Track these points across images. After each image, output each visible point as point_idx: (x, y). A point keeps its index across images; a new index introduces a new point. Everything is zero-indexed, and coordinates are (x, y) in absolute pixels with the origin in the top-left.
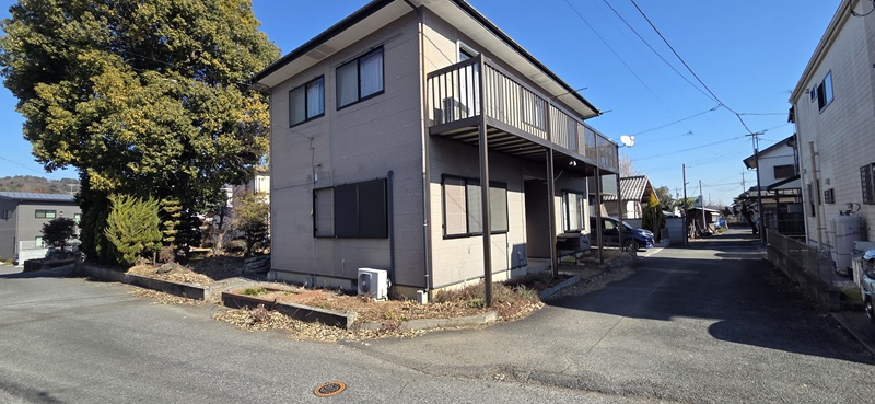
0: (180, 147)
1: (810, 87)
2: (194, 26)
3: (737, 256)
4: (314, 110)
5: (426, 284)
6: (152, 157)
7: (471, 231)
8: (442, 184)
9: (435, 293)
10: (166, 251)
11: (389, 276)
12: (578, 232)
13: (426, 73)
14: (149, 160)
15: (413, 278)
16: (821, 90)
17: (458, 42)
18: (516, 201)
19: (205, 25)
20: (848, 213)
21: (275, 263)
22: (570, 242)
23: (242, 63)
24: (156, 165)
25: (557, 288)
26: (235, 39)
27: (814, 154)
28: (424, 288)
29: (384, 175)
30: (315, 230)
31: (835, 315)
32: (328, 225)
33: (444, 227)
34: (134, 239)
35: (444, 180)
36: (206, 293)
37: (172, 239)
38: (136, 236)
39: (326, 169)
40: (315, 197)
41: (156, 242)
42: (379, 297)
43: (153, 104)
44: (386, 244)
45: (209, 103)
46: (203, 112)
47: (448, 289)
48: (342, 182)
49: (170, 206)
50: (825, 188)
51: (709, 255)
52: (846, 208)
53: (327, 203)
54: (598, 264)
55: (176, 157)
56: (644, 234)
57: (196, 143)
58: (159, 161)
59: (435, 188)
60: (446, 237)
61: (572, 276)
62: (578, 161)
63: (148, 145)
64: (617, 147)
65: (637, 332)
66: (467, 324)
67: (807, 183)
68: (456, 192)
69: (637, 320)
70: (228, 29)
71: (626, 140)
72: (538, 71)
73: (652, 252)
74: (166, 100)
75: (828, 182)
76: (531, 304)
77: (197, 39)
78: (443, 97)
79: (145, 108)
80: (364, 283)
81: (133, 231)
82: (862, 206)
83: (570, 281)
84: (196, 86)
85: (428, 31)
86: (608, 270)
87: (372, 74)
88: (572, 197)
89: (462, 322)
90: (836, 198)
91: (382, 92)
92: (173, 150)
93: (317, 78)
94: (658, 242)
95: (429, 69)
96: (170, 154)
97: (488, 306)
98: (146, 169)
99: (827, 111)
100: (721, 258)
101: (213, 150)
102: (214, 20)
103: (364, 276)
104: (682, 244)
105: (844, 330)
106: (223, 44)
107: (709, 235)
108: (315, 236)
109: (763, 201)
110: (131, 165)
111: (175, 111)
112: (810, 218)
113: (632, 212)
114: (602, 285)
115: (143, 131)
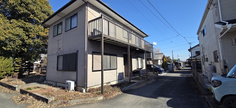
0: (21, 42)
1: (201, 30)
2: (28, 7)
3: (185, 75)
4: (60, 32)
5: (85, 86)
6: (11, 45)
8: (93, 55)
9: (88, 89)
10: (16, 74)
11: (75, 83)
14: (10, 46)
16: (204, 31)
17: (100, 13)
18: (120, 60)
19: (31, 7)
20: (211, 65)
21: (47, 78)
22: (137, 72)
23: (44, 19)
24: (12, 48)
25: (129, 87)
26: (42, 12)
27: (203, 48)
29: (76, 52)
30: (57, 68)
31: (206, 96)
32: (61, 67)
33: (93, 68)
34: (3, 70)
35: (93, 53)
36: (17, 89)
37: (18, 70)
38: (3, 69)
39: (61, 49)
40: (58, 58)
41: (11, 71)
42: (71, 90)
43: (12, 29)
44: (75, 73)
45: (32, 30)
46: (30, 32)
47: (92, 88)
48: (65, 54)
49: (18, 60)
50: (206, 57)
51: (178, 75)
52: (210, 63)
53: (61, 59)
54: (145, 78)
55: (19, 45)
56: (161, 69)
57: (27, 41)
58: (13, 46)
59: (90, 56)
60: (93, 71)
61: (136, 82)
62: (139, 49)
63: (10, 41)
64: (152, 45)
67: (202, 56)
69: (147, 98)
70: (40, 9)
71: (154, 43)
72: (128, 23)
73: (164, 74)
74: (18, 28)
75: (206, 56)
76: (118, 92)
77: (29, 11)
79: (9, 30)
80: (67, 86)
82: (214, 63)
83: (134, 84)
86: (148, 80)
88: (139, 59)
90: (208, 60)
91: (76, 27)
92: (18, 43)
93: (61, 23)
94: (165, 71)
95: (89, 20)
96: (17, 44)
97: (102, 94)
98: (8, 49)
99: (206, 36)
100: (181, 76)
101: (33, 43)
102: (36, 6)
103: (67, 83)
104: (172, 72)
106: (38, 13)
107: (180, 69)
108: (57, 70)
109: (193, 60)
110: (4, 48)
111: (21, 32)
112: (203, 65)
113: (160, 63)
114: (144, 85)
115: (7, 37)
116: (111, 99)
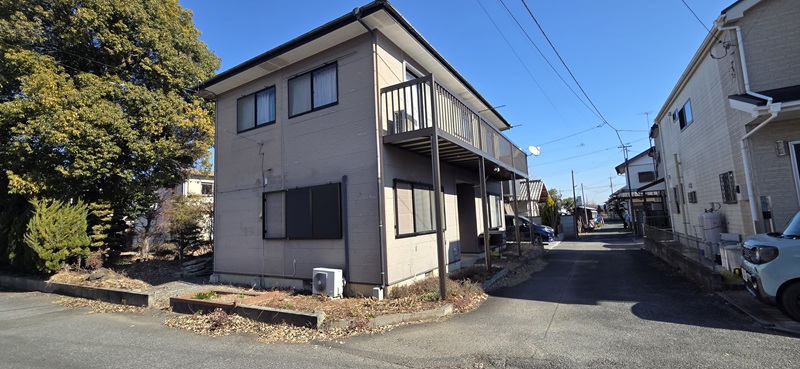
0: (117, 149)
1: (672, 110)
2: (138, 32)
3: (621, 247)
4: (264, 117)
5: (382, 282)
6: (86, 160)
7: (417, 231)
8: (394, 188)
9: (389, 289)
10: (93, 257)
11: (344, 275)
12: (497, 229)
13: (380, 88)
14: (82, 163)
15: (368, 276)
16: (682, 114)
17: (405, 62)
18: (451, 202)
19: (148, 32)
20: (712, 210)
21: (219, 262)
22: (495, 238)
23: (184, 70)
24: (90, 168)
25: (493, 280)
26: (176, 46)
27: (678, 164)
28: (380, 285)
29: (337, 179)
30: (264, 232)
32: (278, 226)
33: (397, 227)
34: (59, 245)
35: (396, 184)
36: (150, 299)
37: (101, 243)
38: (61, 242)
39: (276, 173)
40: (264, 200)
41: (83, 247)
42: (336, 295)
43: (90, 106)
44: (339, 245)
45: (149, 108)
46: (143, 116)
47: (400, 285)
48: (293, 186)
49: (101, 209)
50: (687, 190)
52: (709, 207)
53: (278, 206)
54: (516, 257)
55: (112, 160)
56: (546, 229)
57: (135, 146)
58: (93, 164)
59: (388, 192)
60: (398, 237)
61: (501, 269)
62: (501, 168)
63: (82, 147)
64: (526, 156)
65: (577, 316)
66: (428, 318)
67: (671, 186)
68: (405, 194)
70: (171, 38)
71: (533, 150)
73: (553, 245)
74: (104, 103)
75: (691, 186)
76: (478, 297)
77: (140, 45)
78: (396, 109)
79: (81, 111)
80: (320, 283)
81: (58, 237)
82: (722, 204)
83: (502, 273)
84: (136, 91)
85: (381, 53)
87: (325, 86)
88: (492, 198)
89: (425, 316)
90: (698, 199)
91: (336, 103)
92: (109, 152)
93: (267, 88)
94: (556, 236)
95: (382, 85)
96: (106, 156)
97: (443, 299)
98: (78, 173)
99: (687, 130)
100: (609, 249)
101: (152, 153)
102: (156, 27)
103: (320, 276)
104: (574, 238)
105: (733, 306)
106: (166, 52)
107: (591, 230)
108: (264, 238)
109: (634, 201)
110: (60, 169)
111: (115, 115)
112: (675, 215)
114: (527, 275)
115: (77, 133)
116: (473, 312)
